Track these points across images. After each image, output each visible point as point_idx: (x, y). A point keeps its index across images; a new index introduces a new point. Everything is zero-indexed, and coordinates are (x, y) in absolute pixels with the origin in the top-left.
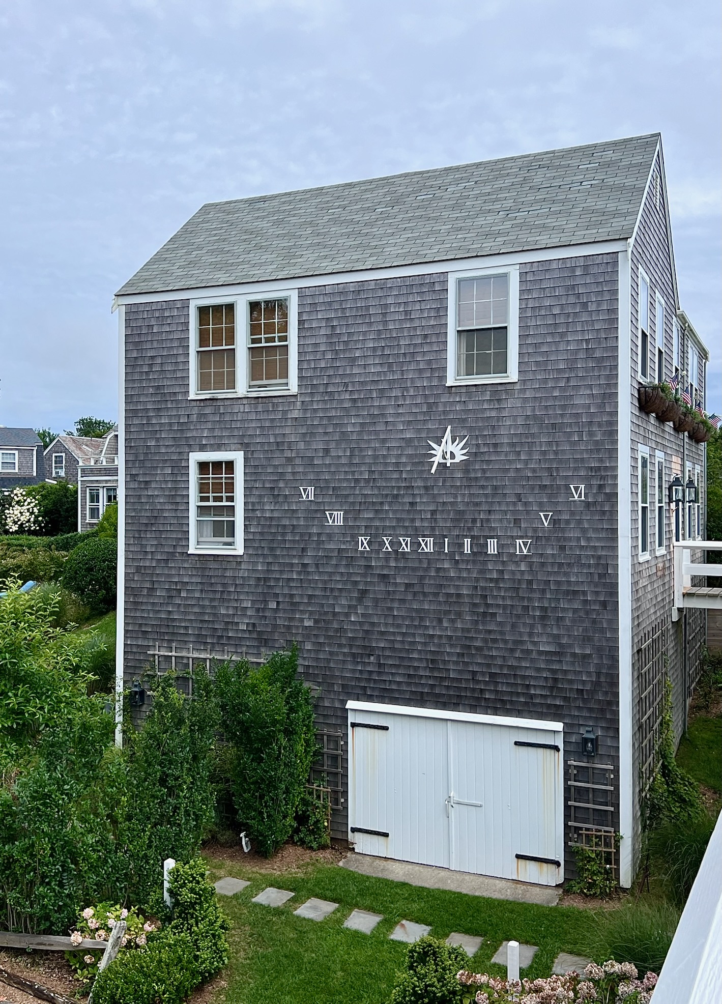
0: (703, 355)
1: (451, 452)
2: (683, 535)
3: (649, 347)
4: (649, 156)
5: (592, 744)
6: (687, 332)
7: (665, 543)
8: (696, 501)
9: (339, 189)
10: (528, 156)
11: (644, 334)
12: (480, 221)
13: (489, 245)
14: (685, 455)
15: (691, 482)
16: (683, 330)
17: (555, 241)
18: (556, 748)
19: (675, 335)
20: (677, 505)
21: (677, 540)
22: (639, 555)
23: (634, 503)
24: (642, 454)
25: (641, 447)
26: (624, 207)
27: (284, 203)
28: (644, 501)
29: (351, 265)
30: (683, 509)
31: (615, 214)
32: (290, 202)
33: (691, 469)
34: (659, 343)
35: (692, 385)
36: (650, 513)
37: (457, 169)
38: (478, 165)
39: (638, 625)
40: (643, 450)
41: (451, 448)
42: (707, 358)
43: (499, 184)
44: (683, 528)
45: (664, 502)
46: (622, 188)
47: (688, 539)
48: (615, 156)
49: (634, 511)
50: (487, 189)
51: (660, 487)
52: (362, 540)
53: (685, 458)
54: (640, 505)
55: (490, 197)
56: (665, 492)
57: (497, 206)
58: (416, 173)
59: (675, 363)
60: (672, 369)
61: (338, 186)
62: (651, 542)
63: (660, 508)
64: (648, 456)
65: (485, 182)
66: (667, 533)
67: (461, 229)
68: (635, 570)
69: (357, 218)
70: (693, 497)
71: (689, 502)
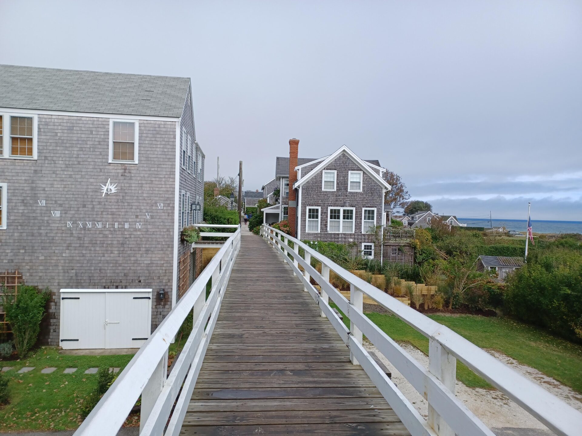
0: (203, 157)
1: (110, 189)
2: (195, 222)
3: (185, 155)
4: (187, 85)
5: (163, 295)
6: (198, 148)
7: (189, 225)
8: (200, 210)
9: (54, 71)
10: (141, 75)
11: (184, 152)
12: (122, 99)
13: (126, 110)
14: (197, 193)
15: (198, 203)
16: (197, 148)
17: (153, 114)
18: (149, 298)
19: (194, 150)
20: (194, 211)
21: (193, 224)
22: (181, 229)
23: (180, 210)
25: (182, 191)
27: (25, 71)
28: (183, 210)
29: (65, 108)
30: (195, 213)
31: (175, 107)
32: (28, 72)
34: (189, 153)
36: (185, 214)
37: (111, 74)
38: (120, 74)
40: (183, 192)
41: (110, 187)
42: (205, 158)
43: (129, 85)
44: (195, 220)
45: (189, 210)
48: (174, 83)
49: (180, 213)
50: (124, 86)
51: (188, 204)
52: (69, 223)
53: (196, 195)
54: (182, 211)
55: (125, 90)
56: (190, 207)
57: (129, 94)
58: (92, 72)
59: (194, 160)
60: (193, 162)
61: (54, 69)
62: (185, 224)
63: (188, 212)
64: (185, 194)
65: (123, 83)
66: (190, 221)
67: (114, 101)
69: (66, 87)
70: (199, 208)
71: (198, 210)
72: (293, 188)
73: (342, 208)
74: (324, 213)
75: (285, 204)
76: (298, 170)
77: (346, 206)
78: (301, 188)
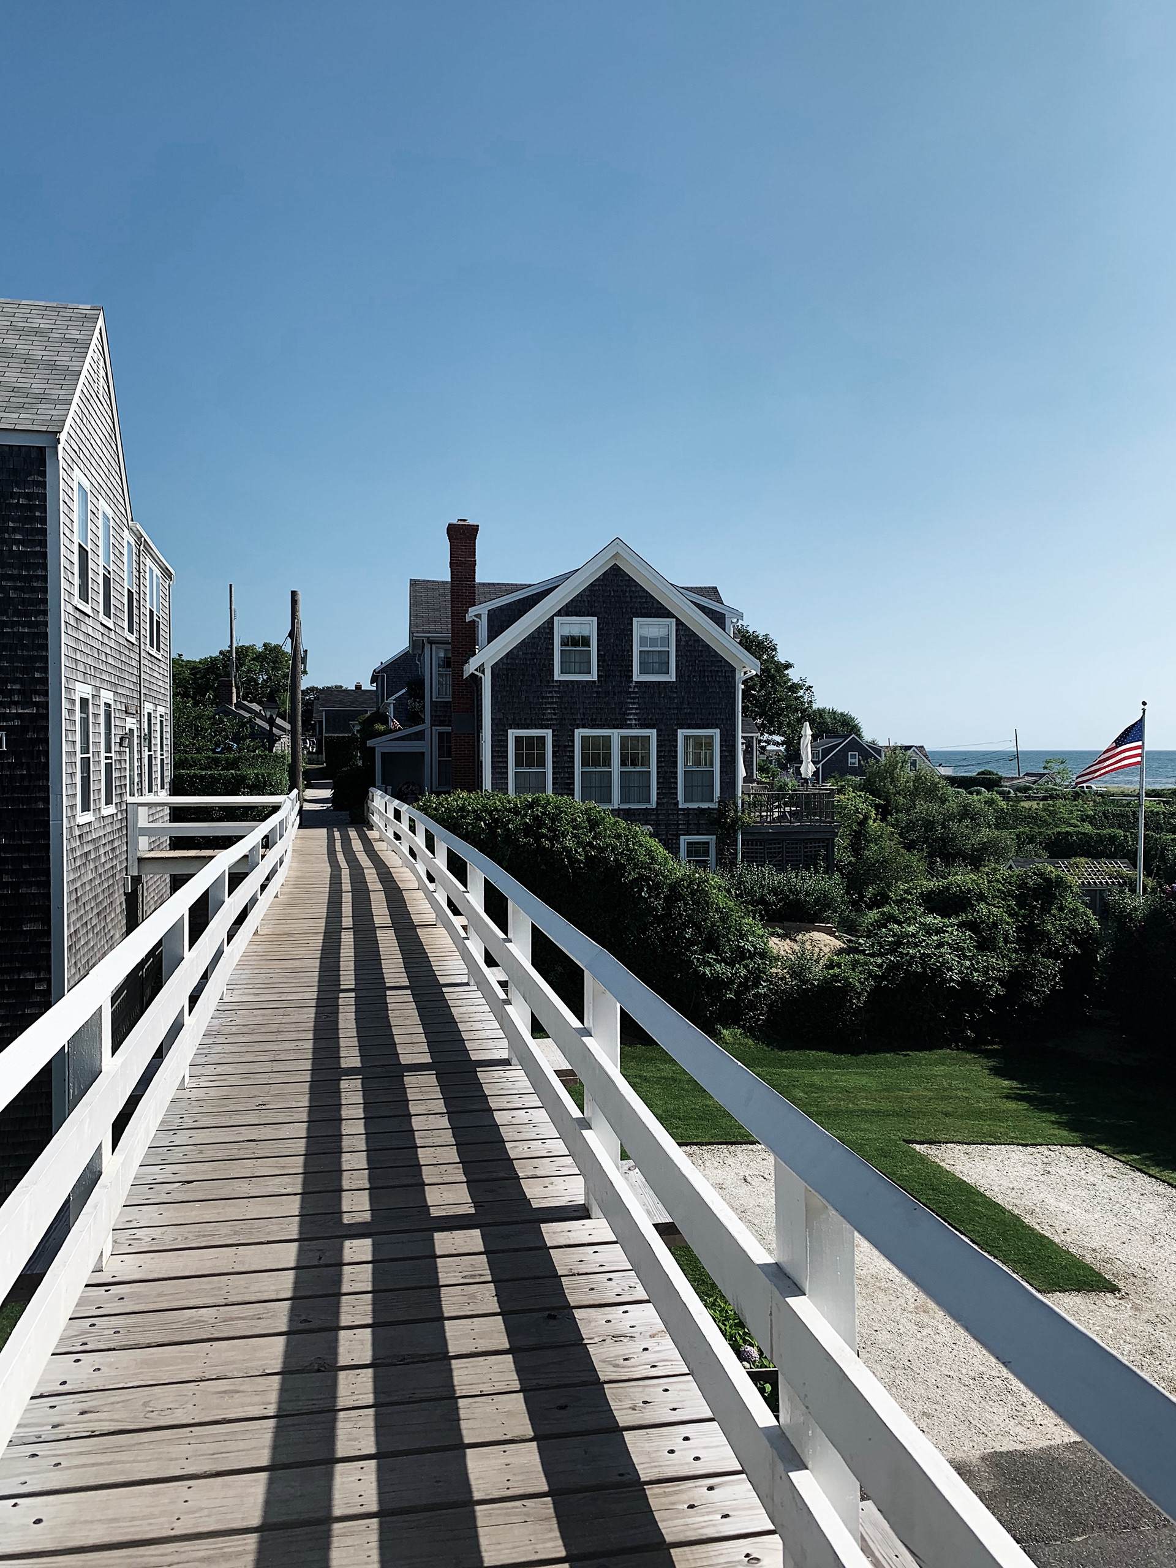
0: (167, 575)
2: (141, 789)
3: (91, 564)
4: (87, 333)
6: (143, 547)
7: (115, 800)
8: (158, 749)
11: (82, 548)
14: (142, 694)
15: (151, 725)
16: (138, 545)
19: (126, 551)
20: (132, 755)
21: (133, 796)
22: (78, 815)
23: (70, 754)
24: (80, 693)
25: (79, 686)
26: (55, 392)
28: (85, 751)
30: (141, 759)
31: (43, 399)
33: (151, 711)
34: (105, 560)
35: (151, 612)
36: (93, 764)
39: (77, 899)
40: (83, 690)
44: (141, 782)
45: (113, 751)
46: (52, 366)
47: (147, 793)
51: (108, 733)
53: (142, 699)
54: (79, 755)
56: (115, 740)
59: (127, 584)
60: (124, 591)
62: (94, 800)
63: (108, 758)
64: (90, 697)
66: (118, 787)
68: (72, 834)
72: (466, 675)
73: (616, 731)
74: (563, 749)
75: (442, 724)
76: (479, 616)
77: (630, 727)
78: (488, 672)
